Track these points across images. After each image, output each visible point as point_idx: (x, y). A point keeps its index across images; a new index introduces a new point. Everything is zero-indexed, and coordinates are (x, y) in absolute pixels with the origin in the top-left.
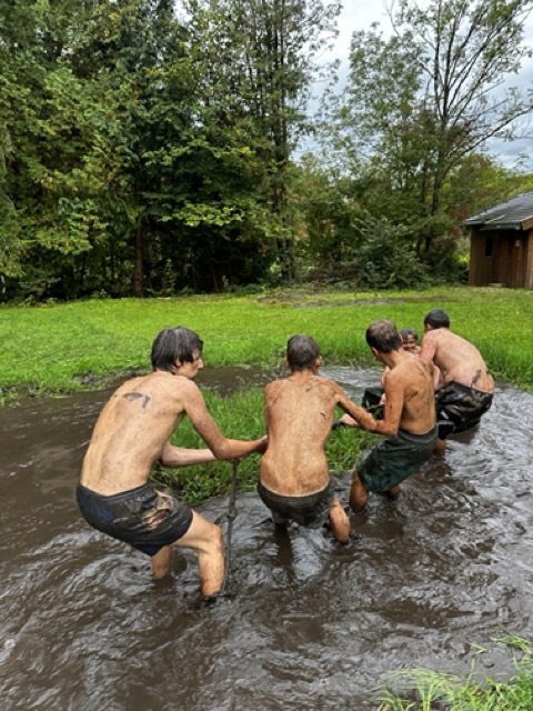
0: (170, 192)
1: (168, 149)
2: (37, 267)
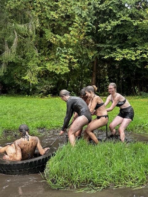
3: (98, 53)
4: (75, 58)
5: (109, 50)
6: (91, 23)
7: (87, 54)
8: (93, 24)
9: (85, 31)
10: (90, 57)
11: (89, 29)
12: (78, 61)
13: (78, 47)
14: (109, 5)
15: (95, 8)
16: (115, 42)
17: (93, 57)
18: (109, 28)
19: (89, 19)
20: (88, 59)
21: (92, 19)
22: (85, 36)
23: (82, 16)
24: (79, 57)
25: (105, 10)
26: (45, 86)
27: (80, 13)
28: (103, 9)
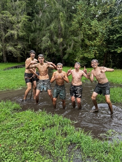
0: (115, 45)
1: (116, 35)
2: (83, 61)
3: (108, 49)
4: (98, 52)
5: (114, 48)
6: (107, 35)
7: (103, 50)
8: (108, 36)
9: (104, 39)
10: (105, 51)
11: (105, 38)
12: (99, 53)
13: (99, 46)
14: (117, 27)
15: (109, 29)
16: (117, 44)
17: (106, 51)
18: (115, 38)
19: (106, 34)
20: (103, 52)
21: (107, 34)
22: (103, 41)
23: (102, 33)
24: (99, 51)
25: (114, 30)
26: (83, 63)
27: (102, 31)
28: (113, 29)
